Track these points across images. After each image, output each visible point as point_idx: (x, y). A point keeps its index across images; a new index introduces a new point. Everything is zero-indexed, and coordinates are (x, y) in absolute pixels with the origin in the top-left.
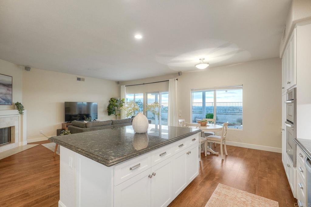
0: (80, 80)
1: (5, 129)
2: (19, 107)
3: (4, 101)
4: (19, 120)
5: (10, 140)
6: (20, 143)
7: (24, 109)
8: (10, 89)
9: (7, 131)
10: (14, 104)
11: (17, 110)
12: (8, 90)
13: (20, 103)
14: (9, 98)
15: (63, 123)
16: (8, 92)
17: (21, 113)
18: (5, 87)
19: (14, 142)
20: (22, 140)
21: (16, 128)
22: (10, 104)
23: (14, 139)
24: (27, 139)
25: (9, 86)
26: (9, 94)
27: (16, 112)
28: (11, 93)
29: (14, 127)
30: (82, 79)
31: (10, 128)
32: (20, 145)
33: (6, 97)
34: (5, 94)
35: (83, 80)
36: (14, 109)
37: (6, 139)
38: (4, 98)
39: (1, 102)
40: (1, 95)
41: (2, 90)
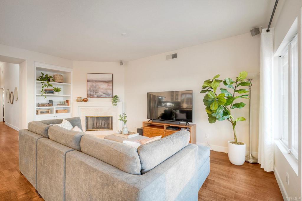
3: (105, 95)
8: (111, 84)
12: (108, 85)
14: (110, 92)
16: (109, 87)
18: (106, 83)
21: (114, 118)
22: (111, 97)
25: (109, 82)
26: (109, 89)
28: (111, 88)
30: (172, 55)
33: (107, 92)
34: (106, 89)
38: (105, 92)
39: (102, 96)
40: (102, 90)
41: (104, 86)
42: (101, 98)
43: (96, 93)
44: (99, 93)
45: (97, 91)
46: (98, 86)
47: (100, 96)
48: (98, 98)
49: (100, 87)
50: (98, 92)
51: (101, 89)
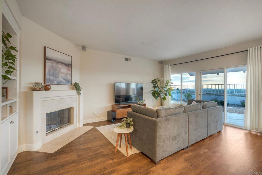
0: (127, 60)
1: (66, 109)
2: (76, 87)
3: (65, 81)
4: (77, 100)
5: (69, 121)
6: (78, 124)
7: (81, 89)
8: (70, 69)
9: (67, 112)
10: (73, 84)
11: (75, 91)
12: (68, 69)
13: (78, 84)
14: (69, 78)
15: (112, 104)
16: (68, 72)
17: (79, 94)
18: (66, 66)
19: (73, 124)
20: (79, 122)
21: (75, 109)
22: (70, 84)
23: (73, 120)
24: (83, 120)
25: (69, 66)
26: (69, 74)
27: (75, 92)
28: (70, 73)
29: (73, 108)
30: (129, 58)
31: (70, 109)
32: (78, 127)
33: (67, 77)
34: (66, 74)
35: (130, 60)
36: (73, 89)
37: (67, 120)
38: (65, 78)
39: (62, 82)
40: (62, 75)
41: (64, 70)
42: (61, 85)
43: (56, 77)
44: (60, 79)
45: (57, 75)
46: (58, 69)
47: (60, 83)
48: (58, 84)
49: (60, 71)
50: (58, 78)
51: (61, 73)
